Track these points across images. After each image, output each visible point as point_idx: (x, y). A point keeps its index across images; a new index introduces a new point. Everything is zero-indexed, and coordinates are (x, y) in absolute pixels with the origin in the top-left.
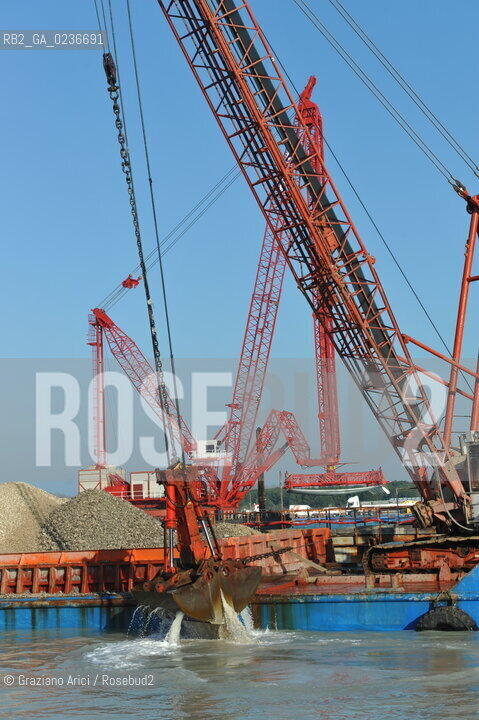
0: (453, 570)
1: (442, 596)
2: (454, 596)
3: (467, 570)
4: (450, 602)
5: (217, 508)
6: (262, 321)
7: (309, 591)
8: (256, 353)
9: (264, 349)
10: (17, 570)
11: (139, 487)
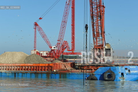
0: (94, 70)
1: (92, 74)
2: (94, 74)
3: (96, 70)
4: (93, 75)
5: (55, 58)
6: (64, 26)
7: (70, 72)
8: (62, 31)
9: (64, 31)
10: (20, 67)
11: (42, 54)
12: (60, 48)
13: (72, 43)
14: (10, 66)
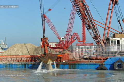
0: (104, 60)
1: (102, 64)
2: (104, 64)
3: (106, 60)
4: (103, 65)
5: (64, 49)
6: (72, 17)
7: (79, 62)
8: (71, 22)
9: (73, 22)
10: (29, 58)
11: (51, 45)
12: (69, 39)
13: (82, 34)
14: (20, 58)
